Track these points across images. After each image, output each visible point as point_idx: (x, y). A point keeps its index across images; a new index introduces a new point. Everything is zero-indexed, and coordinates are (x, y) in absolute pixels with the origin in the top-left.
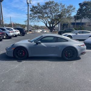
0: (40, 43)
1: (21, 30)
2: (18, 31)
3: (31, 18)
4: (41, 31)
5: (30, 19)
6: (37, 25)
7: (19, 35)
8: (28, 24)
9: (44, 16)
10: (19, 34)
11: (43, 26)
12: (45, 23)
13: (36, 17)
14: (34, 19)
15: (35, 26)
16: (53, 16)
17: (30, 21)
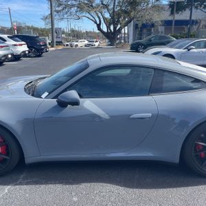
0: (76, 103)
1: (30, 41)
2: (21, 45)
3: (60, 8)
4: (86, 42)
5: (58, 12)
6: (77, 29)
7: (24, 55)
8: (52, 25)
9: (94, 5)
10: (24, 52)
11: (90, 32)
12: (96, 23)
13: (73, 6)
14: (67, 13)
15: (73, 31)
16: (116, 4)
17: (56, 17)
